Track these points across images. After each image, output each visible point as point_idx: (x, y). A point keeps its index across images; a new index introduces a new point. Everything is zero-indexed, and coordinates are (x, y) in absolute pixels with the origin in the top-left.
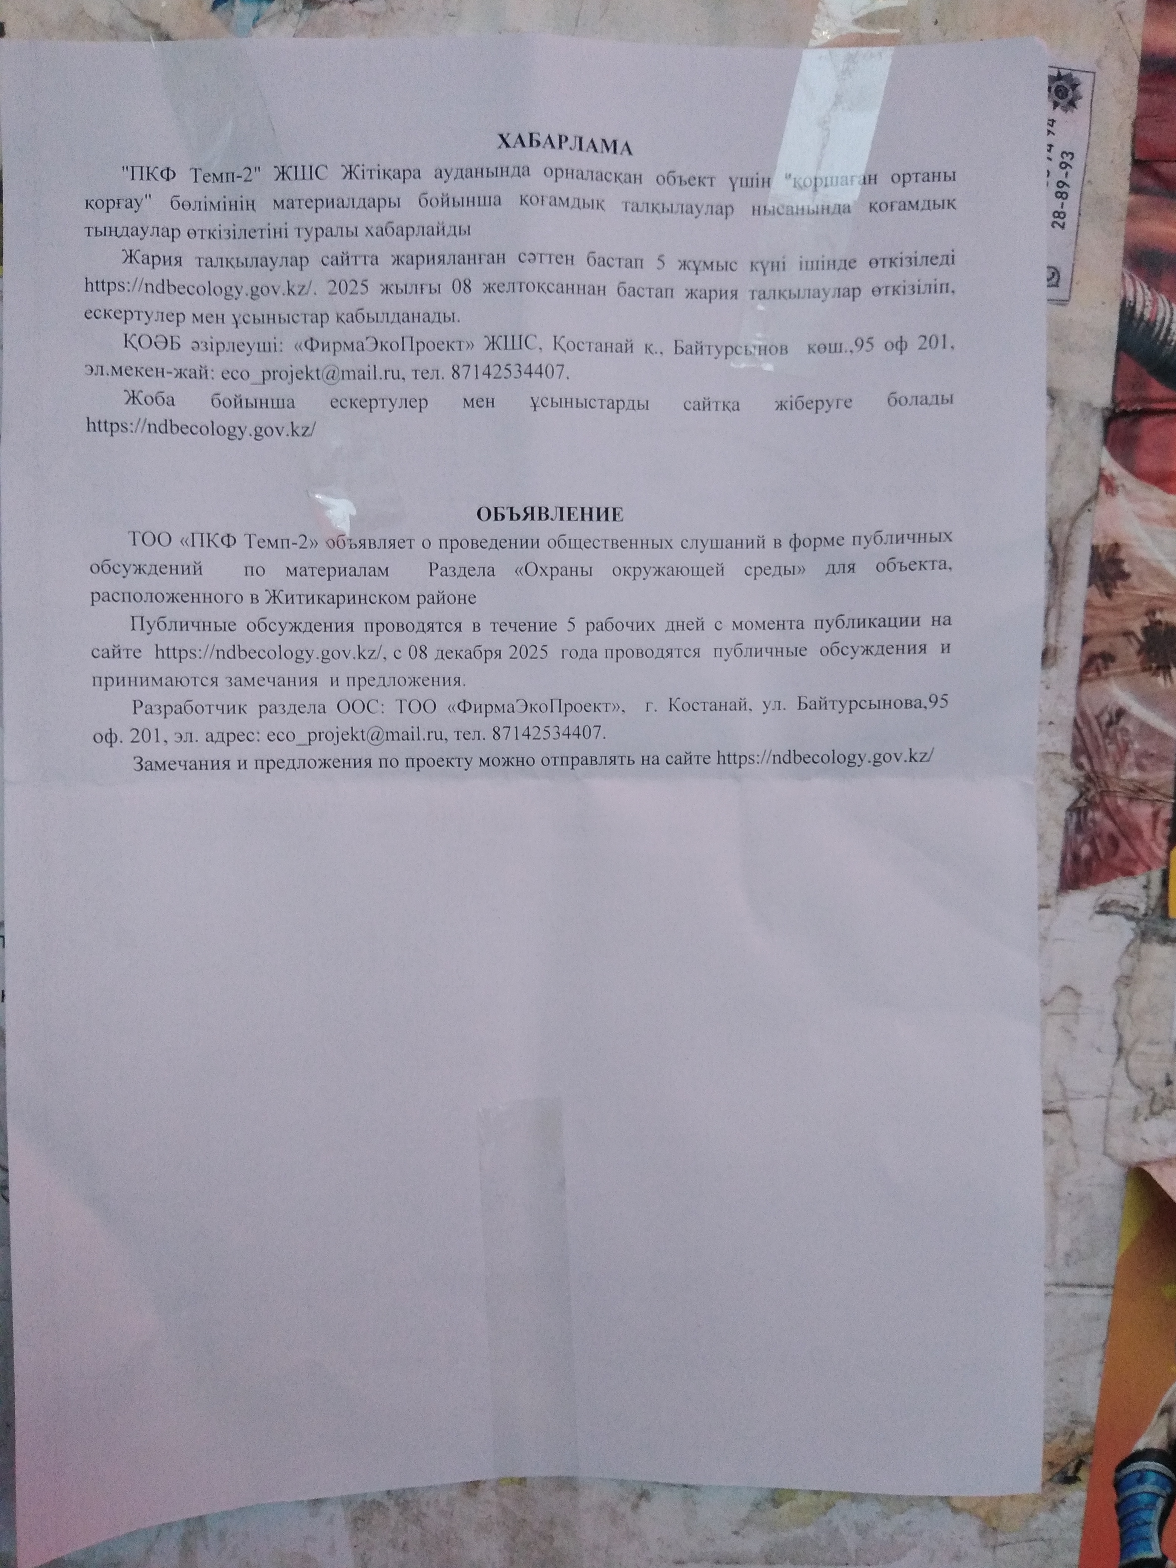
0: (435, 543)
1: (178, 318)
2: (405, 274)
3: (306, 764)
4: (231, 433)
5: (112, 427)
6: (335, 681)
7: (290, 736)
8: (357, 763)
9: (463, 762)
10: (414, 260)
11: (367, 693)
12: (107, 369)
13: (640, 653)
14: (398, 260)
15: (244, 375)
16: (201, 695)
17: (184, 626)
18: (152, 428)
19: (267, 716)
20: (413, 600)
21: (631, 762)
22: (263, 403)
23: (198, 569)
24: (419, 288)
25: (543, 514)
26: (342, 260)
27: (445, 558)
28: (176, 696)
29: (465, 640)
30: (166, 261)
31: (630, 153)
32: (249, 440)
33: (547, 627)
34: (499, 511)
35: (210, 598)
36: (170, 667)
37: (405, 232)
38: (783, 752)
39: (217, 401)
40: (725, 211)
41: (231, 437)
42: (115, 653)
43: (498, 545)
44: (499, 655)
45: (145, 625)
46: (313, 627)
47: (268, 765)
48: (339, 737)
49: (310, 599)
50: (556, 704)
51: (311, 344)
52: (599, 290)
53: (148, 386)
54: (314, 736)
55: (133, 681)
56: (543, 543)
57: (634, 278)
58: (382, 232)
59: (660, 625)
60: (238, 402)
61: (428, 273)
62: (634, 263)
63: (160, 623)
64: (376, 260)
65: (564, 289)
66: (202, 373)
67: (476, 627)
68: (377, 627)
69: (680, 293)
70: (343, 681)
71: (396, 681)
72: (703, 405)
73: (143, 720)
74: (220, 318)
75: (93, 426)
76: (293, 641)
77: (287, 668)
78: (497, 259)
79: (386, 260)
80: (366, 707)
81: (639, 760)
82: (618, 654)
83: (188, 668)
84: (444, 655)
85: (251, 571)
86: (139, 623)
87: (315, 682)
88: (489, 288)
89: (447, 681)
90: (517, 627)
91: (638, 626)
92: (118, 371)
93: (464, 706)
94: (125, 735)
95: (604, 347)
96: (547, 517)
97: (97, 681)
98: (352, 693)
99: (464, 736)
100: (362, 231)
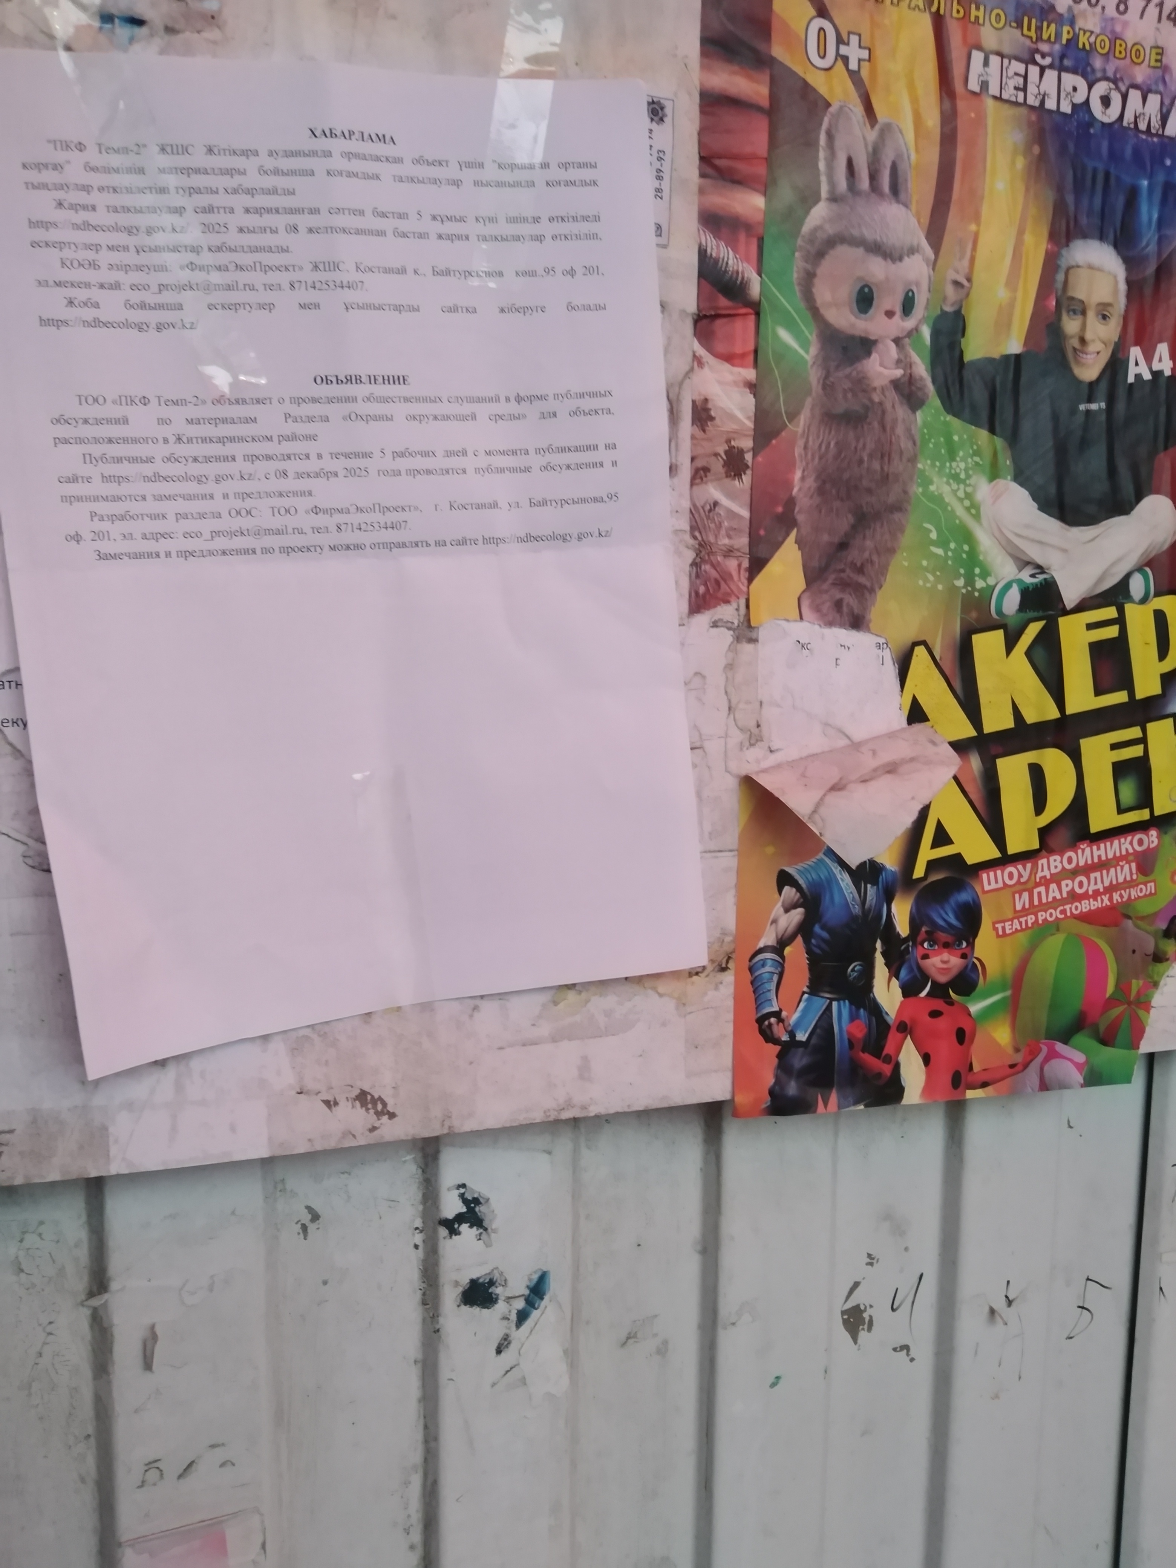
0: (287, 400)
1: (97, 247)
2: (252, 220)
3: (211, 553)
4: (141, 327)
5: (59, 323)
6: (226, 496)
7: (198, 535)
8: (246, 552)
9: (318, 549)
10: (259, 211)
11: (249, 503)
12: (51, 283)
13: (429, 472)
14: (247, 211)
15: (146, 287)
16: (136, 507)
17: (119, 460)
18: (87, 324)
19: (182, 521)
20: (275, 439)
21: (428, 545)
22: (161, 307)
23: (126, 421)
24: (263, 230)
25: (358, 380)
26: (209, 210)
27: (295, 410)
28: (118, 508)
29: (312, 465)
30: (85, 208)
31: (394, 143)
32: (152, 332)
33: (367, 455)
34: (329, 378)
35: (135, 441)
36: (112, 489)
37: (251, 192)
38: (523, 535)
39: (129, 305)
40: (457, 183)
41: (140, 329)
42: (74, 479)
43: (330, 400)
44: (336, 475)
45: (93, 459)
46: (208, 459)
47: (187, 554)
48: (233, 534)
49: (204, 440)
50: (377, 507)
51: (192, 266)
52: (381, 233)
53: (81, 295)
54: (215, 534)
55: (88, 499)
56: (359, 400)
57: (403, 226)
58: (235, 191)
59: (440, 453)
60: (143, 306)
61: (268, 220)
62: (402, 216)
63: (103, 458)
64: (232, 211)
65: (359, 232)
66: (116, 286)
67: (320, 456)
68: (252, 458)
69: (433, 236)
70: (231, 496)
71: (268, 495)
72: (454, 309)
73: (98, 525)
74: (126, 248)
75: (45, 322)
76: (195, 469)
77: (192, 488)
78: (314, 211)
79: (239, 210)
80: (249, 513)
81: (433, 544)
82: (414, 473)
83: (125, 489)
84: (299, 476)
85: (162, 421)
86: (87, 458)
87: (212, 497)
88: (311, 230)
89: (302, 494)
90: (347, 456)
91: (426, 454)
92: (58, 284)
93: (316, 510)
94: (87, 535)
95: (387, 271)
96: (361, 381)
97: (64, 498)
98: (238, 504)
99: (317, 530)
100: (221, 191)
